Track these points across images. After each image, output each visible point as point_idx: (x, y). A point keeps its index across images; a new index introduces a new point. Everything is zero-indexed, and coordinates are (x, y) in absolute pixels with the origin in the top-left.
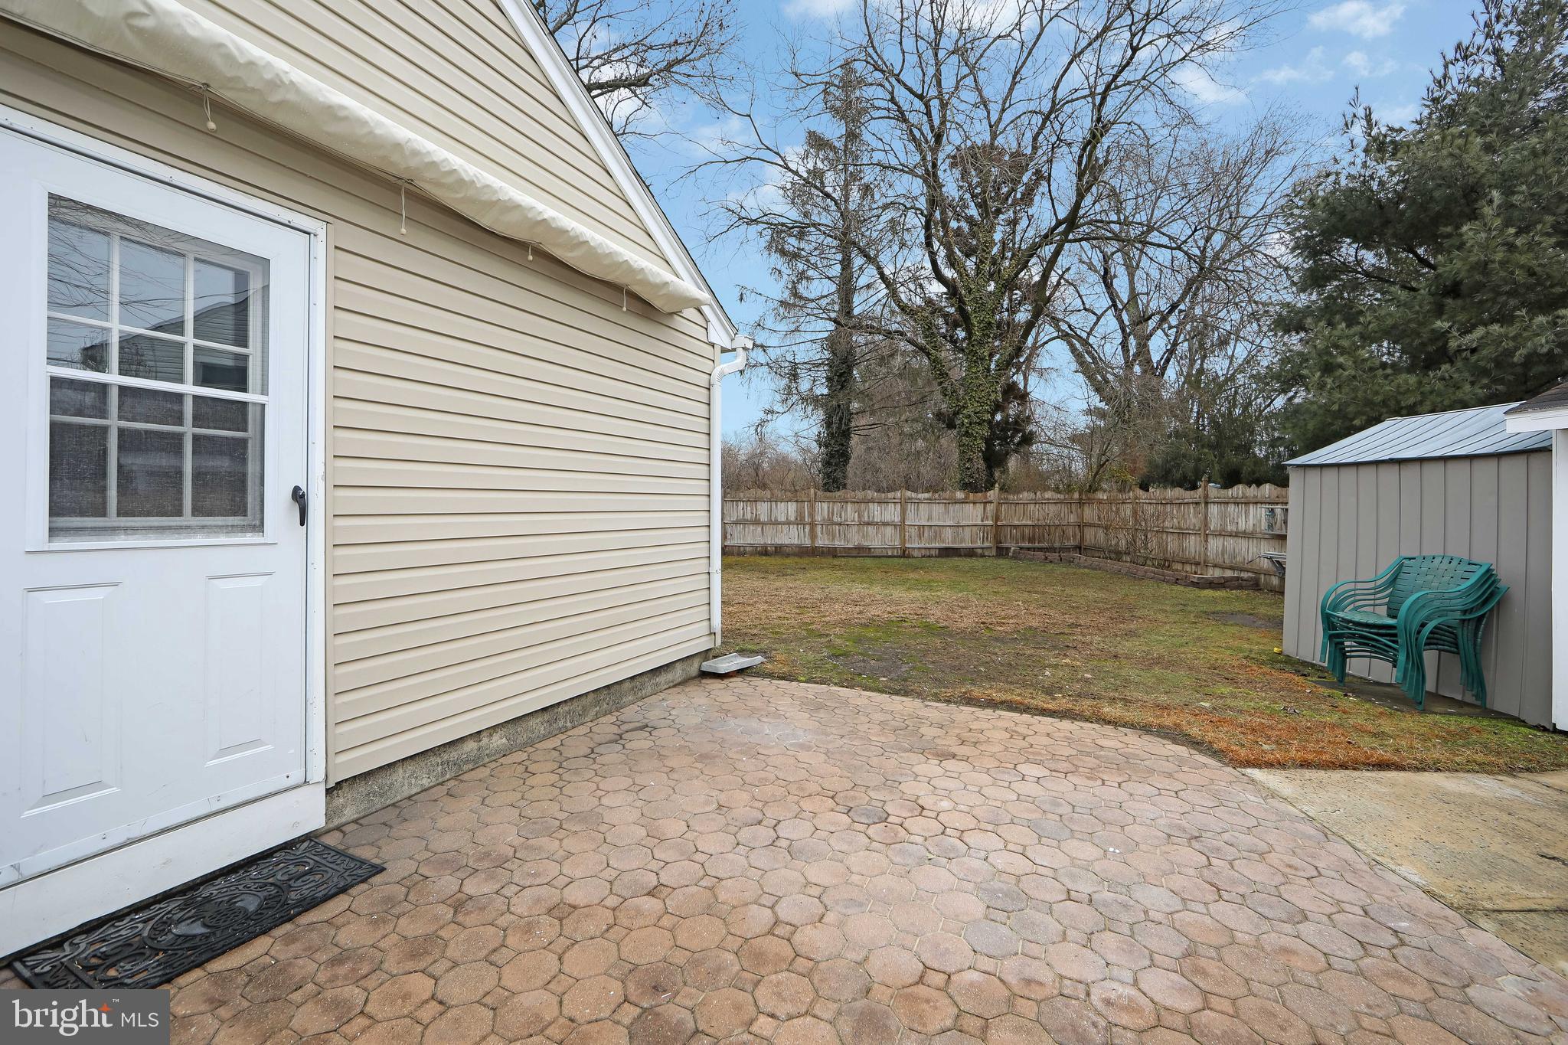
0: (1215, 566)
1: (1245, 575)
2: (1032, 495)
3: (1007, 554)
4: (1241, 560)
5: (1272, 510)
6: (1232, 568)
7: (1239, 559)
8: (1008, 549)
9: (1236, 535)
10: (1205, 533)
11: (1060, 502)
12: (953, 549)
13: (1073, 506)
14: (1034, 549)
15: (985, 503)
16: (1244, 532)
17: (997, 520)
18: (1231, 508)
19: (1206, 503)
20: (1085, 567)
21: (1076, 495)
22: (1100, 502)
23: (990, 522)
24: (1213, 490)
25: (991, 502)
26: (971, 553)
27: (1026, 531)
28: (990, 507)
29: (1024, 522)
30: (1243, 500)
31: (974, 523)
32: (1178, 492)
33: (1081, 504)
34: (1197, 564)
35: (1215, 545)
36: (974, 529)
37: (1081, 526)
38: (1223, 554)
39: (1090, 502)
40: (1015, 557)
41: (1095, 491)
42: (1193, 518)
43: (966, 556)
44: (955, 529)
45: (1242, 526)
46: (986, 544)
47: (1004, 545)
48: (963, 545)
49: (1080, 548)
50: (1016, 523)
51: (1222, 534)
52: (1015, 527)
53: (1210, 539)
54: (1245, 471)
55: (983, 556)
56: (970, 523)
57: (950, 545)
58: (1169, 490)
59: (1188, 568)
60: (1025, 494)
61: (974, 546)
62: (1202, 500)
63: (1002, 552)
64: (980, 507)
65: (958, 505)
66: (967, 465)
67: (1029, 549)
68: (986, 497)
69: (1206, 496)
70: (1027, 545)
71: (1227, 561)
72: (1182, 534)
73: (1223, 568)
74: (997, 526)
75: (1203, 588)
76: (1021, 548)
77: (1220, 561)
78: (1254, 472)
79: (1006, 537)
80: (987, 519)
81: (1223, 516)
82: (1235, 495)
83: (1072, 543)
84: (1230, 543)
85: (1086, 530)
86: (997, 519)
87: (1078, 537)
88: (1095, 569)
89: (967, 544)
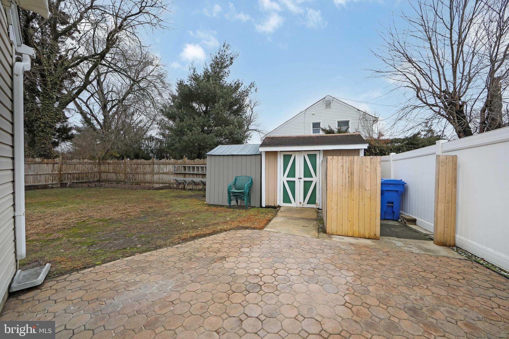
0: (157, 183)
1: (167, 185)
2: (78, 161)
3: (66, 186)
4: (165, 181)
5: (175, 166)
6: (162, 183)
7: (164, 180)
8: (66, 184)
9: (163, 173)
10: (152, 173)
11: (91, 163)
12: (34, 186)
13: (96, 165)
14: (79, 183)
15: (54, 164)
16: (166, 173)
17: (60, 172)
18: (161, 166)
19: (153, 164)
20: (109, 188)
21: (97, 161)
22: (109, 164)
23: (57, 172)
24: (155, 160)
25: (57, 163)
26: (45, 187)
27: (75, 175)
28: (56, 166)
29: (74, 172)
30: (165, 163)
31: (47, 173)
32: (143, 160)
33: (99, 164)
34: (150, 183)
35: (156, 177)
36: (47, 176)
37: (100, 173)
38: (159, 179)
39: (104, 164)
40: (70, 186)
41: (106, 160)
42: (148, 169)
43: (42, 188)
44: (35, 176)
45: (165, 171)
46: (54, 182)
47: (64, 182)
48: (41, 183)
49: (99, 181)
50: (70, 172)
51: (159, 173)
52: (70, 174)
53: (155, 175)
54: (140, 154)
55: (52, 188)
56: (45, 173)
57: (32, 184)
58: (139, 160)
59: (147, 184)
60: (75, 160)
61: (47, 183)
62: (152, 163)
63: (63, 185)
64: (51, 166)
65: (37, 165)
66: (43, 146)
67: (76, 183)
68: (54, 161)
69: (153, 162)
70: (76, 181)
71: (160, 181)
72: (144, 174)
73: (159, 183)
74: (60, 174)
75: (158, 190)
76: (73, 183)
77: (158, 181)
78: (143, 155)
79: (65, 179)
80: (55, 171)
81: (159, 168)
82: (163, 162)
83: (96, 179)
84: (161, 176)
85: (102, 174)
86: (61, 170)
87: (98, 177)
88: (114, 188)
89: (44, 183)
